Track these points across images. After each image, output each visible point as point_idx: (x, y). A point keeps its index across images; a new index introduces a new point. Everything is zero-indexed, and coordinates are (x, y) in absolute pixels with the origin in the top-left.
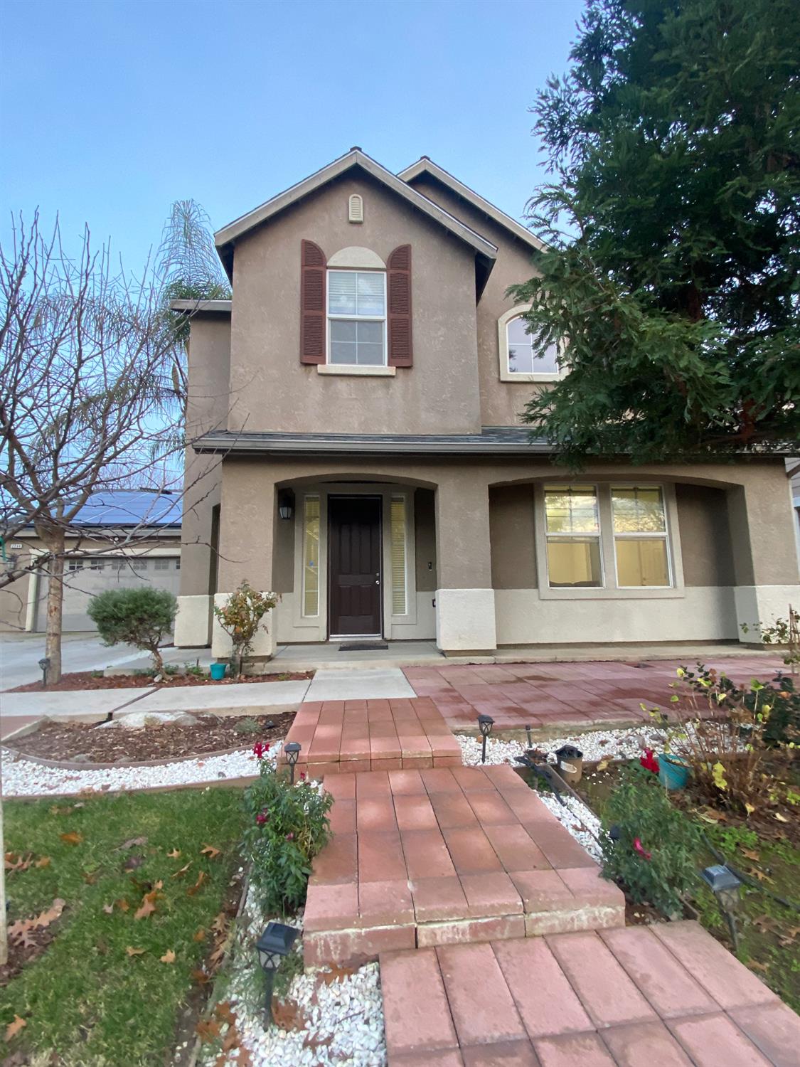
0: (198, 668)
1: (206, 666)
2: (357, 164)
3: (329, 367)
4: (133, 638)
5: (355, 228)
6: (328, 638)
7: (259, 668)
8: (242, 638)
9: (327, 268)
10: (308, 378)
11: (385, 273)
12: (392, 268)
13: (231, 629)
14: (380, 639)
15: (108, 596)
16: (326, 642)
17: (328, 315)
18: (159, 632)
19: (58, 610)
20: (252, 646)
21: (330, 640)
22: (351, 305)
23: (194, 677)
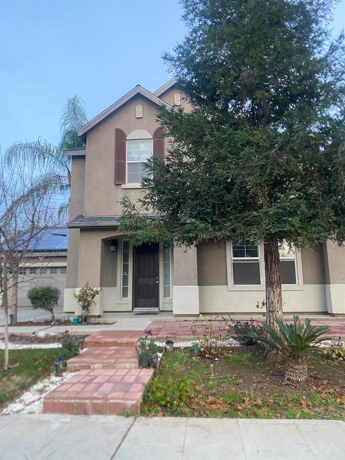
0: (69, 320)
1: (72, 319)
2: (139, 93)
3: (127, 185)
4: (43, 306)
5: (139, 120)
6: (133, 309)
7: (92, 320)
8: (86, 307)
9: (127, 140)
10: (118, 190)
11: (152, 140)
12: (155, 138)
13: (81, 303)
14: (158, 310)
15: (34, 290)
16: (132, 311)
17: (127, 162)
18: (53, 304)
19: (16, 294)
20: (90, 311)
21: (134, 310)
22: (137, 156)
23: (67, 323)
